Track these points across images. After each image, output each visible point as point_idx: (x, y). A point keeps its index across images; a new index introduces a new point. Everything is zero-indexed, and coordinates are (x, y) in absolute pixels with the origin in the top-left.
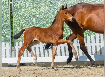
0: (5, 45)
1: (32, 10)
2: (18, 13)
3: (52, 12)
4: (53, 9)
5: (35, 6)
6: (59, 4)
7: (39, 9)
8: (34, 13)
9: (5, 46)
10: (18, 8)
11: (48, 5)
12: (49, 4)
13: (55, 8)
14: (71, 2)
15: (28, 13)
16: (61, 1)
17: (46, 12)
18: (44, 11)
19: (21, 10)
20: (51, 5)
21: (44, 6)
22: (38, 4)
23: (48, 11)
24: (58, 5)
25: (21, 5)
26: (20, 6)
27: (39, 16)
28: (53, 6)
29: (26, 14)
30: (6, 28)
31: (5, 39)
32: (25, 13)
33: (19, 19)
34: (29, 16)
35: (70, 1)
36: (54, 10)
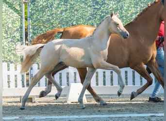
0: (16, 68)
1: (63, 14)
2: (39, 17)
3: (98, 17)
4: (100, 13)
5: (68, 7)
6: (111, 5)
7: (76, 13)
8: (67, 18)
9: (16, 70)
10: (38, 9)
11: (91, 7)
12: (93, 5)
13: (104, 11)
14: (131, 3)
15: (57, 19)
16: (114, 1)
17: (88, 18)
18: (85, 15)
19: (44, 13)
20: (96, 7)
21: (85, 8)
22: (74, 4)
23: (92, 15)
24: (109, 7)
25: (44, 4)
26: (41, 7)
27: (76, 23)
28: (100, 8)
29: (53, 20)
30: (16, 42)
31: (15, 59)
32: (50, 18)
33: (40, 28)
34: (59, 24)
35: (128, 1)
36: (102, 15)
